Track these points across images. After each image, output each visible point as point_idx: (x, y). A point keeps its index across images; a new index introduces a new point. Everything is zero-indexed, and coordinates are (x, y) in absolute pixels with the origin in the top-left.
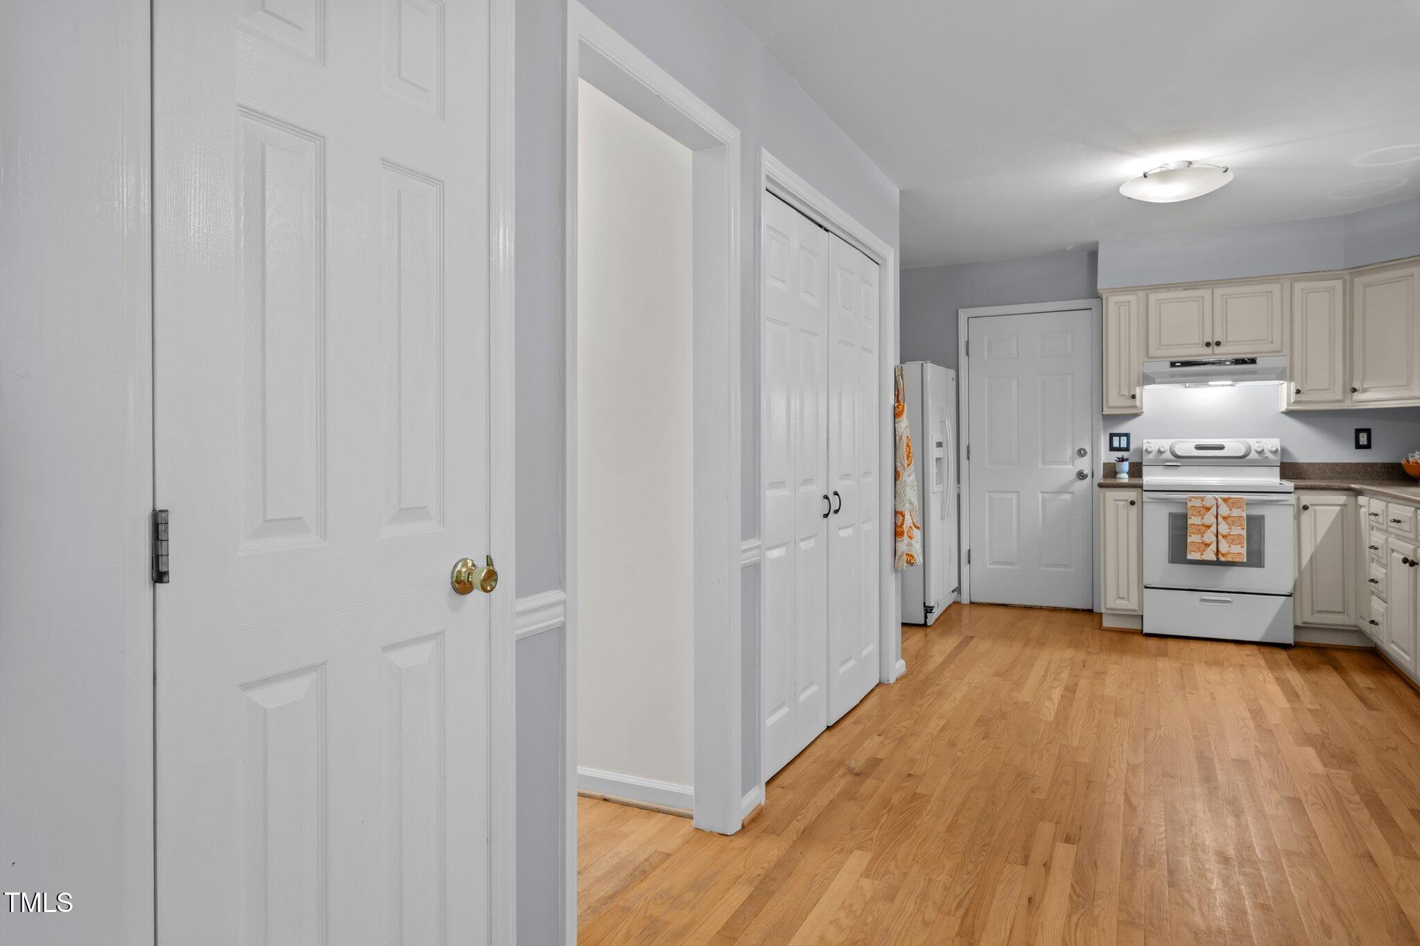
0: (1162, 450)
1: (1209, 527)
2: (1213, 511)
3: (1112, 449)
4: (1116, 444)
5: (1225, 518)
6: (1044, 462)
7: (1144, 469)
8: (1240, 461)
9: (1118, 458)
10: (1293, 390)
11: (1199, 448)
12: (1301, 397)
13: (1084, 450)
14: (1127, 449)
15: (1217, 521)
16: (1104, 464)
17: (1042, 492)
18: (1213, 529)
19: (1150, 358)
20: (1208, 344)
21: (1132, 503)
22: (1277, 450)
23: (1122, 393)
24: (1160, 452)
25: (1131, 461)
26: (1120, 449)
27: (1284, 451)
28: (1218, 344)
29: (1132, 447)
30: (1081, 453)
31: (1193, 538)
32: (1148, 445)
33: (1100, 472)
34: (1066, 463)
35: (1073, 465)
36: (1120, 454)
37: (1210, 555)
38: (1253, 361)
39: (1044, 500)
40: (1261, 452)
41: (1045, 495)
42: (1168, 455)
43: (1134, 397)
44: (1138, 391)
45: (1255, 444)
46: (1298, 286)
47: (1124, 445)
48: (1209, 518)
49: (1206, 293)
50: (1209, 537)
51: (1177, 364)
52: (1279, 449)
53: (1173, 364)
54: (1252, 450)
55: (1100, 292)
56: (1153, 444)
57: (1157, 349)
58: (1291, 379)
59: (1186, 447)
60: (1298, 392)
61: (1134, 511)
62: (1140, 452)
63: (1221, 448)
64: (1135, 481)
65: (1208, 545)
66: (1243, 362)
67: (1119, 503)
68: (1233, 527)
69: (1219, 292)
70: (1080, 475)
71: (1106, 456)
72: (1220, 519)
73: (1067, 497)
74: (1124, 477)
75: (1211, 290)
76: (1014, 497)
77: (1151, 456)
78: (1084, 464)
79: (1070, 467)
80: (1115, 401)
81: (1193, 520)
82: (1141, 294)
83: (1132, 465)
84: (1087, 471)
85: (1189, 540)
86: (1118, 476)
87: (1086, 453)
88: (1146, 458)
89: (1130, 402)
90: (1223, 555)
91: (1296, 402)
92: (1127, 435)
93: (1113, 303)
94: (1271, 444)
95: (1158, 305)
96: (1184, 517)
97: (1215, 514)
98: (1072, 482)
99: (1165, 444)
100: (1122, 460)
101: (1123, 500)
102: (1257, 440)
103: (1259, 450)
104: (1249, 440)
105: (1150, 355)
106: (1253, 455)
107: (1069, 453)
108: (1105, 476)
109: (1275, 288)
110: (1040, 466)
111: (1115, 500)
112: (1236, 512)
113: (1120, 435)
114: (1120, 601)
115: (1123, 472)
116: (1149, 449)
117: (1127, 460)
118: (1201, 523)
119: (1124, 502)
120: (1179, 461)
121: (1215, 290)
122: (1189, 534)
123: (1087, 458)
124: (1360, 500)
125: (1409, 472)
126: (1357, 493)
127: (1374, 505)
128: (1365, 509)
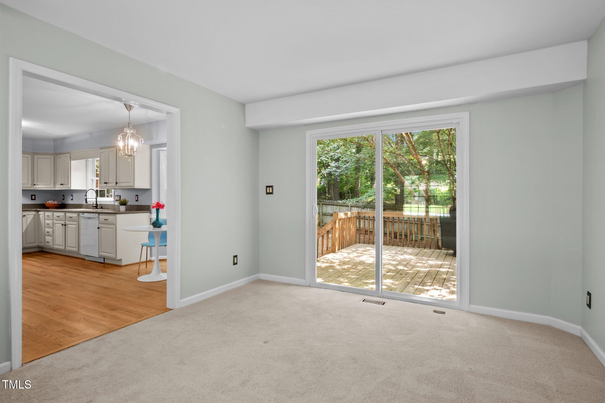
124: (40, 213)
125: (47, 206)
126: (39, 211)
127: (47, 213)
128: (42, 215)
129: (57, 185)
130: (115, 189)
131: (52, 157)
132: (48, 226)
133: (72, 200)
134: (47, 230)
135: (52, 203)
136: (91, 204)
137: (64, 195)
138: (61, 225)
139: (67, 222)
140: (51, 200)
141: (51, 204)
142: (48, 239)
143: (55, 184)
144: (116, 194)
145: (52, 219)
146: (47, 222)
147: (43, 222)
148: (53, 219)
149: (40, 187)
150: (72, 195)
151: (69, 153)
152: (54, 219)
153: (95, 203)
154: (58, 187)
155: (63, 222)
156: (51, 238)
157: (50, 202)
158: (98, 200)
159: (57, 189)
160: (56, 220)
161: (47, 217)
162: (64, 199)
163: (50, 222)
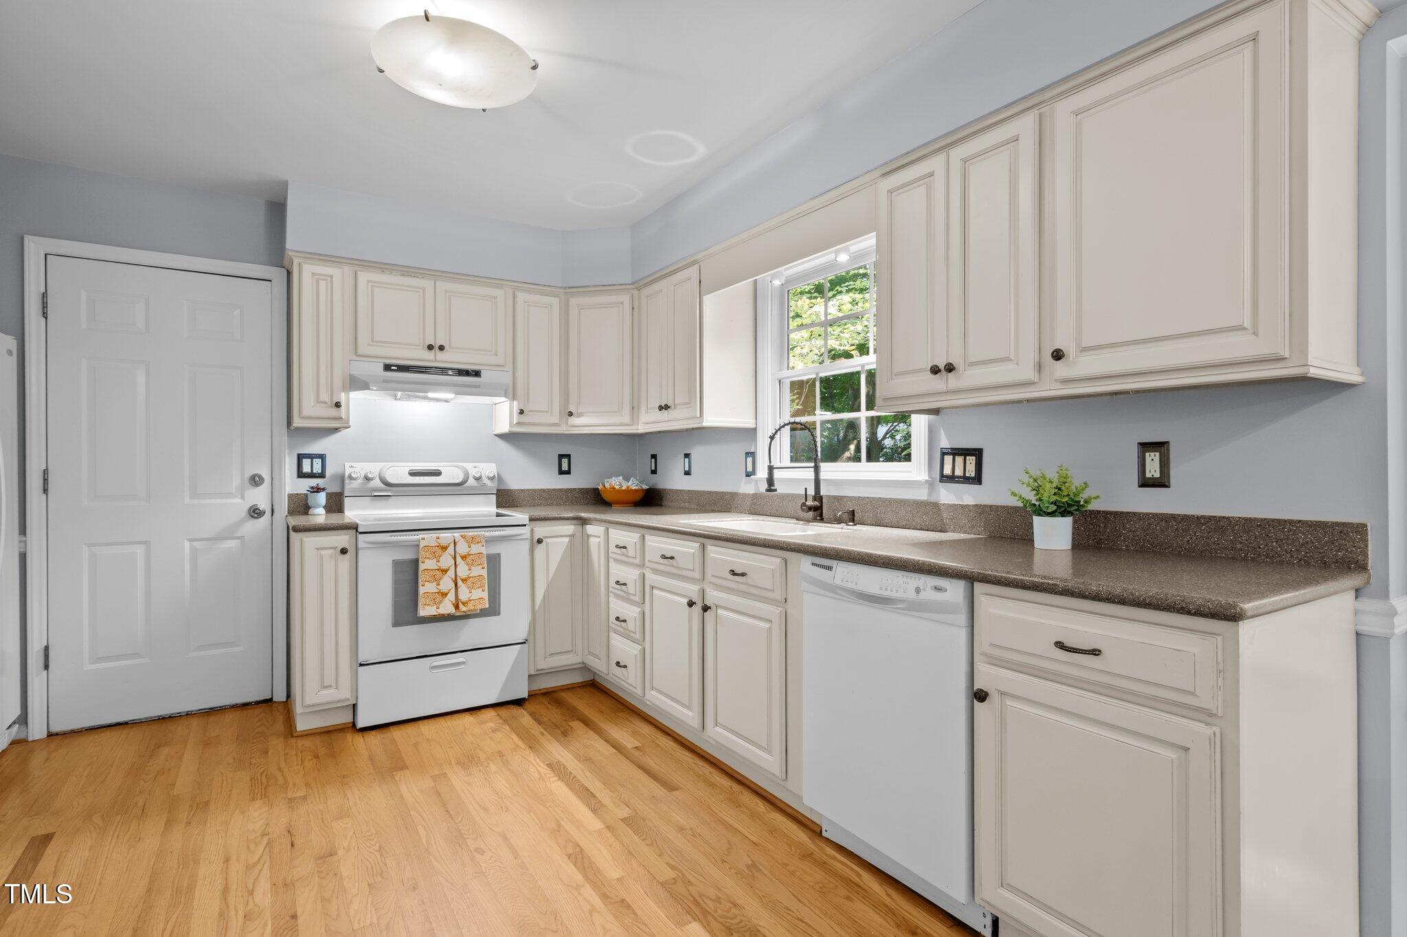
0: (370, 476)
1: (445, 571)
2: (451, 550)
3: (301, 475)
4: (306, 468)
5: (464, 558)
6: (194, 494)
7: (347, 501)
8: (457, 489)
9: (312, 488)
10: (516, 411)
11: (413, 474)
12: (524, 418)
13: (261, 477)
14: (322, 475)
15: (455, 563)
16: (290, 496)
17: (190, 540)
18: (451, 573)
19: (359, 356)
20: (430, 347)
21: (344, 551)
22: (494, 476)
23: (321, 399)
24: (367, 479)
25: (328, 491)
26: (311, 475)
27: (499, 478)
28: (441, 348)
29: (328, 473)
30: (256, 481)
31: (426, 588)
32: (352, 470)
33: (283, 507)
34: (230, 495)
35: (243, 497)
36: (314, 482)
37: (447, 608)
38: (477, 374)
39: (194, 551)
40: (478, 479)
41: (195, 544)
42: (377, 483)
43: (338, 405)
44: (342, 398)
45: (475, 469)
46: (521, 296)
47: (317, 468)
48: (446, 561)
49: (427, 284)
50: (446, 584)
51: (392, 368)
52: (496, 476)
53: (387, 367)
54: (470, 476)
55: (290, 253)
56: (358, 469)
57: (369, 345)
58: (514, 398)
59: (398, 473)
60: (522, 412)
61: (345, 561)
62: (341, 479)
63: (437, 473)
64: (335, 519)
65: (444, 595)
66: (466, 373)
67: (323, 552)
68: (472, 568)
69: (442, 286)
70: (254, 512)
71: (293, 485)
72: (459, 559)
73: (232, 544)
74: (319, 515)
75: (433, 282)
76: (140, 550)
77: (355, 484)
78: (260, 497)
79: (238, 501)
80: (309, 409)
81: (427, 565)
82: (348, 270)
83: (329, 496)
84: (264, 505)
85: (422, 590)
86: (311, 511)
87: (262, 480)
88: (350, 487)
89: (333, 412)
90: (463, 604)
91: (519, 424)
92: (322, 457)
93: (307, 274)
94: (488, 469)
95: (370, 288)
96: (416, 563)
97: (453, 554)
98: (241, 522)
99: (373, 469)
100: (317, 490)
101: (331, 548)
102: (474, 464)
103: (478, 475)
104: (466, 465)
105: (360, 351)
106: (471, 482)
107: (236, 481)
108: (291, 512)
109: (499, 293)
110: (187, 500)
111: (318, 549)
112: (475, 549)
113: (311, 457)
114: (323, 692)
115: (318, 506)
116: (353, 475)
117: (324, 489)
118: (438, 568)
119: (332, 551)
120: (389, 490)
121: (437, 283)
122: (420, 583)
123: (265, 487)
124: (590, 529)
125: (606, 497)
126: (584, 522)
127: (619, 536)
128: (598, 540)
129: (643, 409)
130: (936, 412)
131: (626, 298)
132: (622, 593)
133: (687, 473)
134: (618, 607)
135: (620, 485)
136: (798, 496)
137: (654, 456)
138: (685, 601)
139: (713, 596)
140: (617, 476)
141: (620, 491)
142: (623, 648)
143: (635, 409)
144: (945, 443)
145: (637, 561)
146: (619, 571)
147: (599, 571)
148: (642, 565)
149: (588, 422)
150: (687, 456)
151: (695, 262)
152: (647, 564)
153: (811, 492)
154: (649, 422)
155: (692, 590)
156: (634, 649)
157: (616, 482)
158: (822, 476)
159: (641, 429)
160: (655, 571)
161: (618, 551)
162: (654, 472)
163: (629, 574)
